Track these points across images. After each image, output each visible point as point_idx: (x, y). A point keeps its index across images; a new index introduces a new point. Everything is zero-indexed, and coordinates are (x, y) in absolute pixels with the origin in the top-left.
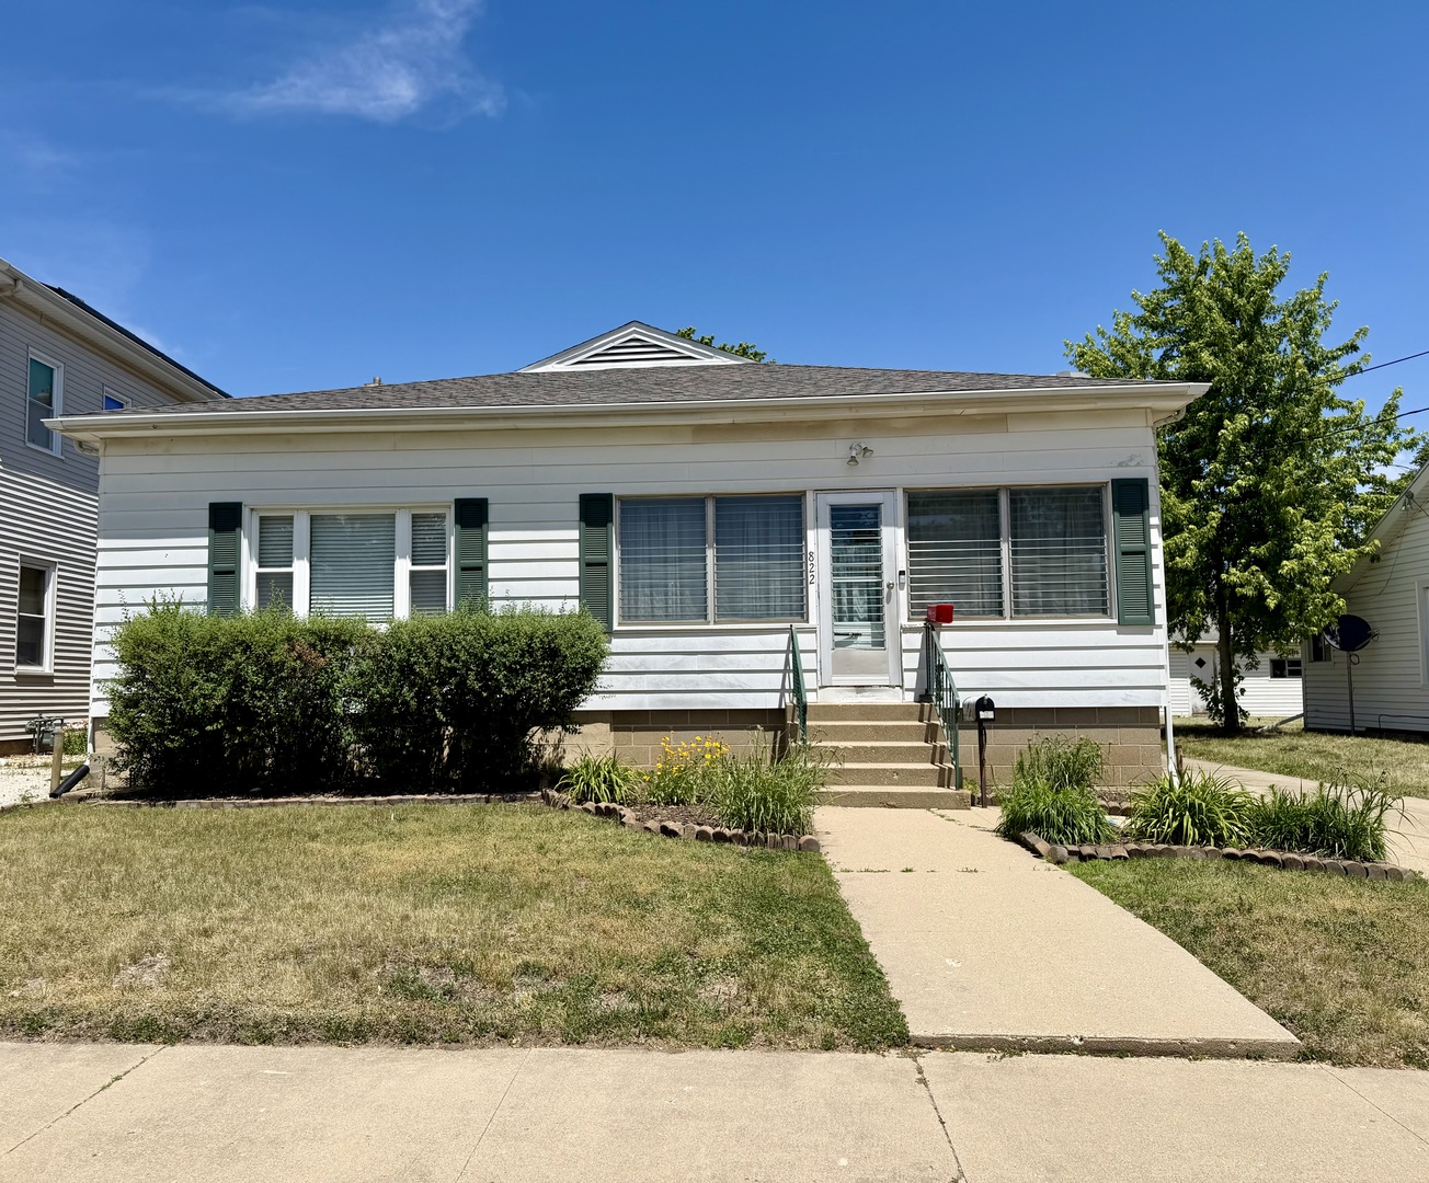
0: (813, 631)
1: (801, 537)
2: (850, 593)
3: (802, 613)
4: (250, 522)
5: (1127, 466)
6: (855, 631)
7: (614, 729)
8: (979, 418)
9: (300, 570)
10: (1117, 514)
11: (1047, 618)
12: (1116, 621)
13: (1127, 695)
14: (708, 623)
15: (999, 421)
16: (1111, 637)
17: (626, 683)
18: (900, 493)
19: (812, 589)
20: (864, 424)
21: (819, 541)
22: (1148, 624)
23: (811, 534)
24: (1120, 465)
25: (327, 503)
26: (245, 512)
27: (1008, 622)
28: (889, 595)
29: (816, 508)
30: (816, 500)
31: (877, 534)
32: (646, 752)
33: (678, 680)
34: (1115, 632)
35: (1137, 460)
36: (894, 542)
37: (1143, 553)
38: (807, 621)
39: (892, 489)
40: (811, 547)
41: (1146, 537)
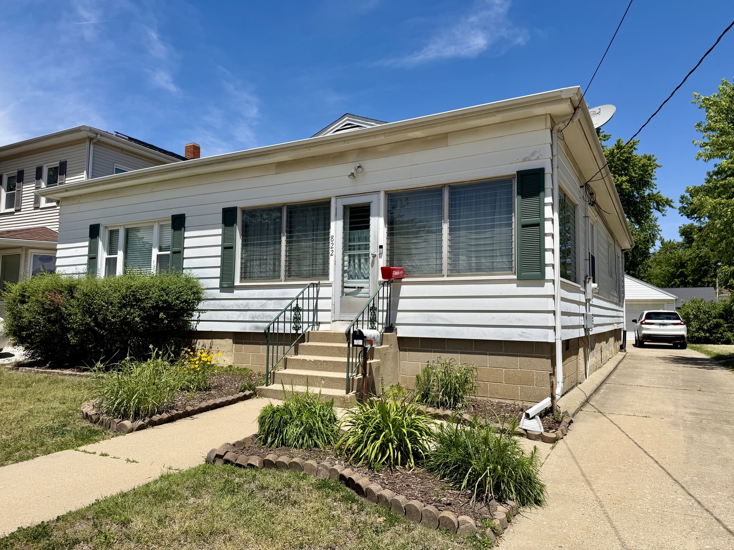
0: (330, 285)
1: (327, 227)
2: (359, 260)
3: (325, 274)
4: (104, 233)
5: (529, 160)
6: (360, 285)
7: (235, 342)
8: (430, 138)
9: (120, 255)
10: (520, 197)
11: (470, 275)
12: (515, 277)
13: (523, 332)
14: (281, 281)
15: (442, 139)
16: (513, 288)
17: (239, 316)
18: (382, 195)
19: (332, 259)
20: (363, 151)
21: (337, 228)
22: (540, 279)
23: (333, 224)
24: (524, 160)
25: (130, 221)
26: (102, 229)
27: (445, 279)
28: (373, 261)
29: (336, 208)
30: (336, 203)
31: (368, 222)
32: (249, 357)
33: (263, 315)
34: (515, 285)
35: (537, 155)
36: (378, 227)
37: (538, 225)
38: (329, 280)
39: (378, 192)
40: (332, 232)
41: (541, 213)
